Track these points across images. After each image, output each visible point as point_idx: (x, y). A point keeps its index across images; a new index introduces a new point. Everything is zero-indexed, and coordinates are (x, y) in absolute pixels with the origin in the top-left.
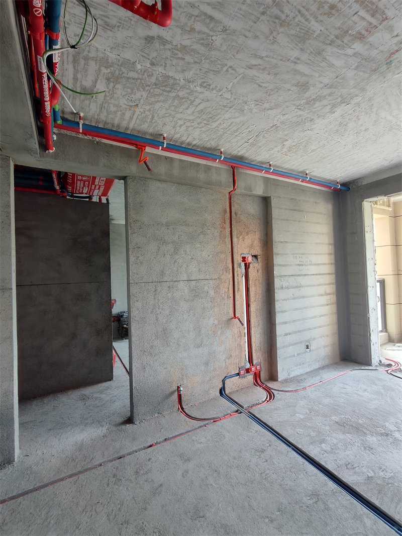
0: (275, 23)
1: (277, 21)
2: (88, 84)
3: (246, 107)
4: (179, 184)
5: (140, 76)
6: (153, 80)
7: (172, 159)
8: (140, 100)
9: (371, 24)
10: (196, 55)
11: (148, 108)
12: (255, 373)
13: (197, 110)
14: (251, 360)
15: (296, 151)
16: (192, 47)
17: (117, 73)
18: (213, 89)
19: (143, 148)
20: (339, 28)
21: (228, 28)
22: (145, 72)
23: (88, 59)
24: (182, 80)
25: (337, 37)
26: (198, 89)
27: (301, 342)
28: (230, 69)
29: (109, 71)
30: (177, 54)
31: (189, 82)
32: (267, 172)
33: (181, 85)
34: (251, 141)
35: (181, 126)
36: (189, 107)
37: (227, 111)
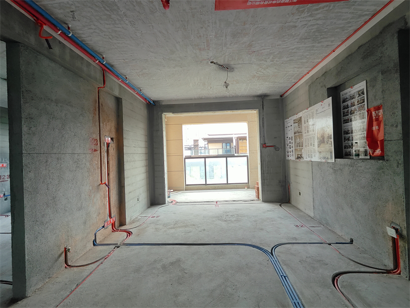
7: (64, 45)
12: (113, 223)
18: (134, 27)
20: (197, 43)
25: (195, 45)
26: (127, 22)
27: (135, 197)
28: (151, 26)
32: (122, 81)
33: (119, 13)
34: (126, 60)
37: (130, 40)
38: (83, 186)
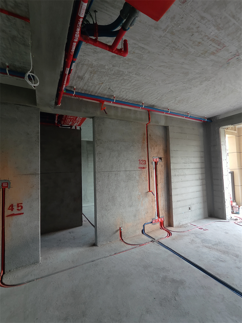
0: (172, 49)
1: (173, 48)
2: (81, 74)
3: (157, 83)
4: (120, 120)
5: (107, 71)
6: (113, 72)
7: (117, 107)
8: (104, 80)
9: (218, 48)
10: (134, 62)
11: (108, 84)
12: (161, 222)
13: (132, 84)
14: (158, 215)
15: (182, 102)
16: (133, 59)
17: (96, 70)
18: (141, 76)
19: (103, 102)
20: (203, 50)
21: (150, 51)
22: (109, 69)
23: (84, 65)
24: (126, 72)
25: (202, 54)
26: (134, 76)
27: (186, 206)
28: (150, 67)
29: (92, 69)
30: (126, 62)
31: (130, 73)
32: (166, 113)
33: (126, 74)
34: (158, 98)
35: (123, 92)
36: (128, 83)
37: (147, 85)
38: (133, 191)
